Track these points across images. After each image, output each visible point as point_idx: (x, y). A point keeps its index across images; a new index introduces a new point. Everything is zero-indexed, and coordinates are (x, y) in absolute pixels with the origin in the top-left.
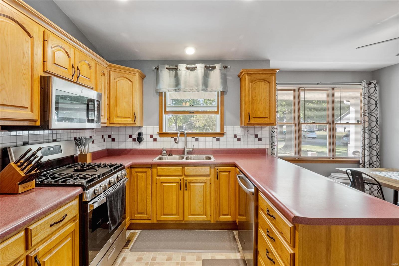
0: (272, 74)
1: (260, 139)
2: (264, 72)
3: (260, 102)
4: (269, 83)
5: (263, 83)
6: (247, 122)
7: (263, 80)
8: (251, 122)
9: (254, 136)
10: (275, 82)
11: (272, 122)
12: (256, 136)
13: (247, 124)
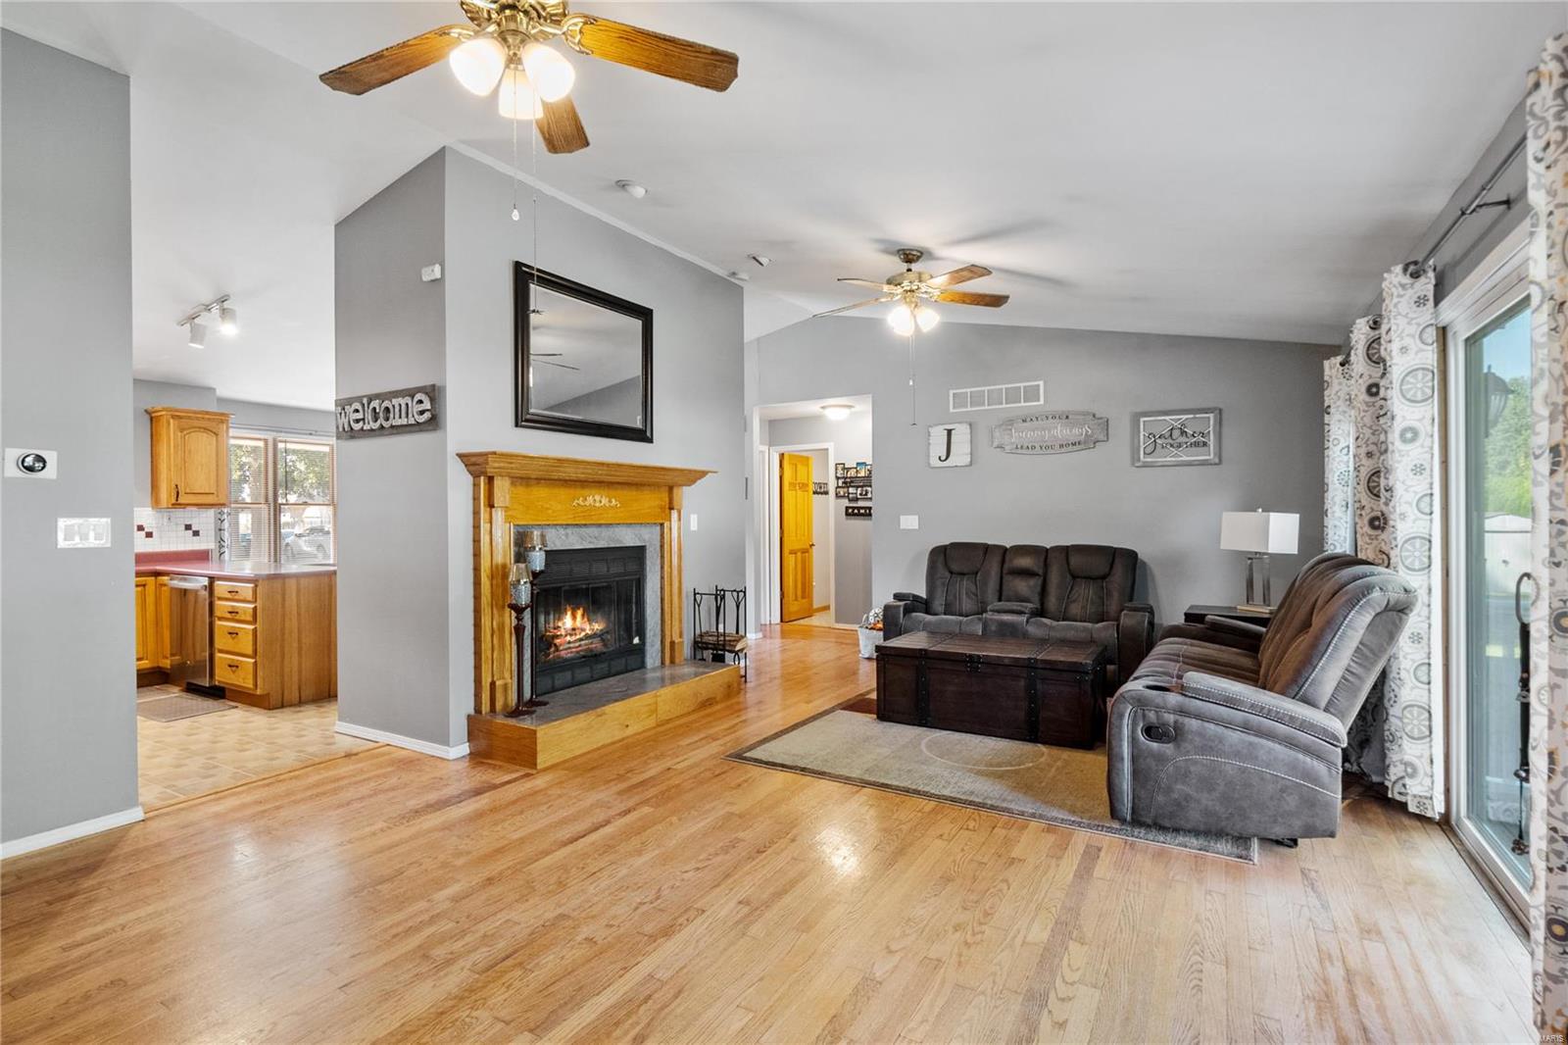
0: (222, 422)
1: (196, 533)
2: (207, 416)
3: (200, 468)
4: (216, 435)
5: (205, 435)
6: (174, 501)
7: (205, 429)
8: (181, 501)
9: (183, 527)
10: (227, 435)
11: (222, 502)
12: (188, 527)
13: (173, 505)
